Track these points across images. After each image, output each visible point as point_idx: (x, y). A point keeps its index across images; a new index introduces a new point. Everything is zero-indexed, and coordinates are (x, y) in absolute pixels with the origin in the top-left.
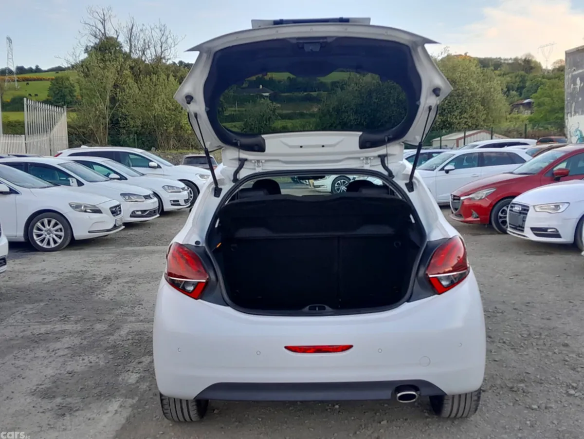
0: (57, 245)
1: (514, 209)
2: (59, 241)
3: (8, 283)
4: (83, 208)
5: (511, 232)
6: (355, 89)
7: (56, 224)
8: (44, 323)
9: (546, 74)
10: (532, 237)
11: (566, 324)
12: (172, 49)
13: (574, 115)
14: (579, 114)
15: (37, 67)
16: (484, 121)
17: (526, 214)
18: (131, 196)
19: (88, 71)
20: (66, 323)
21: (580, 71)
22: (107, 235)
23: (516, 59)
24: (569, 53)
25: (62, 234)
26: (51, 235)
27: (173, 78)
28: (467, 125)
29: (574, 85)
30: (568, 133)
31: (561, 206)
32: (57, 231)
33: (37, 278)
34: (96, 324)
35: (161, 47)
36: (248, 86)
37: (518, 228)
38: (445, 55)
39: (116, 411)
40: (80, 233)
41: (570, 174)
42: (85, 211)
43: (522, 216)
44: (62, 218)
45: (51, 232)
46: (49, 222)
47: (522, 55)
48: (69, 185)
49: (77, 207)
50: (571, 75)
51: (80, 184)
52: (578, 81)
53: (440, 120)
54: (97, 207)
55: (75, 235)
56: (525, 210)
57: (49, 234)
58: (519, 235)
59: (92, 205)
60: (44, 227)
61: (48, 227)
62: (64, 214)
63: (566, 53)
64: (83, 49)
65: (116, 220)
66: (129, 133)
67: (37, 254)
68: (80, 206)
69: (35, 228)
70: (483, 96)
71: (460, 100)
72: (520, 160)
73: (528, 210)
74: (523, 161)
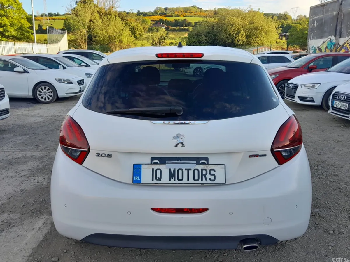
0: (50, 100)
1: (289, 86)
2: (51, 98)
3: (16, 122)
4: (62, 81)
5: (286, 98)
6: (206, 24)
7: (48, 89)
8: (23, 150)
9: (293, 21)
10: (299, 101)
11: (330, 158)
12: (118, 3)
13: (312, 39)
14: (315, 39)
15: (58, 13)
16: (266, 42)
17: (297, 89)
18: (91, 75)
19: (77, 13)
20: (36, 150)
21: (317, 17)
22: (76, 95)
23: (280, 14)
24: (312, 8)
25: (52, 94)
26: (46, 95)
27: (118, 17)
28: (258, 44)
29: (313, 24)
30: (309, 48)
31: (316, 85)
32: (49, 93)
33: (32, 119)
34: (52, 151)
35: (113, 2)
36: (156, 23)
37: (291, 96)
38: (249, 9)
39: (40, 228)
40: (61, 94)
41: (317, 68)
42: (64, 83)
43: (294, 90)
44: (51, 86)
45: (47, 94)
46: (45, 88)
47: (283, 12)
48: (59, 69)
49: (59, 80)
50: (312, 19)
51: (64, 68)
52: (316, 22)
53: (246, 41)
54: (70, 81)
55: (58, 95)
56: (295, 87)
57: (45, 94)
58: (291, 100)
59: (67, 80)
60: (43, 90)
61: (45, 91)
62: (53, 84)
63: (311, 8)
64: (75, 2)
65: (81, 88)
66: (97, 44)
67: (39, 105)
68: (61, 80)
69: (38, 91)
70: (267, 29)
71: (256, 32)
72: (287, 60)
73: (298, 87)
74: (290, 61)
